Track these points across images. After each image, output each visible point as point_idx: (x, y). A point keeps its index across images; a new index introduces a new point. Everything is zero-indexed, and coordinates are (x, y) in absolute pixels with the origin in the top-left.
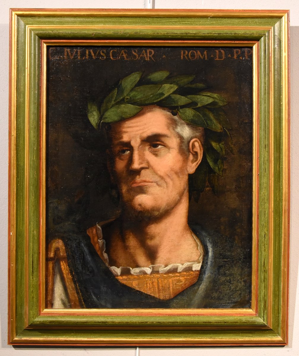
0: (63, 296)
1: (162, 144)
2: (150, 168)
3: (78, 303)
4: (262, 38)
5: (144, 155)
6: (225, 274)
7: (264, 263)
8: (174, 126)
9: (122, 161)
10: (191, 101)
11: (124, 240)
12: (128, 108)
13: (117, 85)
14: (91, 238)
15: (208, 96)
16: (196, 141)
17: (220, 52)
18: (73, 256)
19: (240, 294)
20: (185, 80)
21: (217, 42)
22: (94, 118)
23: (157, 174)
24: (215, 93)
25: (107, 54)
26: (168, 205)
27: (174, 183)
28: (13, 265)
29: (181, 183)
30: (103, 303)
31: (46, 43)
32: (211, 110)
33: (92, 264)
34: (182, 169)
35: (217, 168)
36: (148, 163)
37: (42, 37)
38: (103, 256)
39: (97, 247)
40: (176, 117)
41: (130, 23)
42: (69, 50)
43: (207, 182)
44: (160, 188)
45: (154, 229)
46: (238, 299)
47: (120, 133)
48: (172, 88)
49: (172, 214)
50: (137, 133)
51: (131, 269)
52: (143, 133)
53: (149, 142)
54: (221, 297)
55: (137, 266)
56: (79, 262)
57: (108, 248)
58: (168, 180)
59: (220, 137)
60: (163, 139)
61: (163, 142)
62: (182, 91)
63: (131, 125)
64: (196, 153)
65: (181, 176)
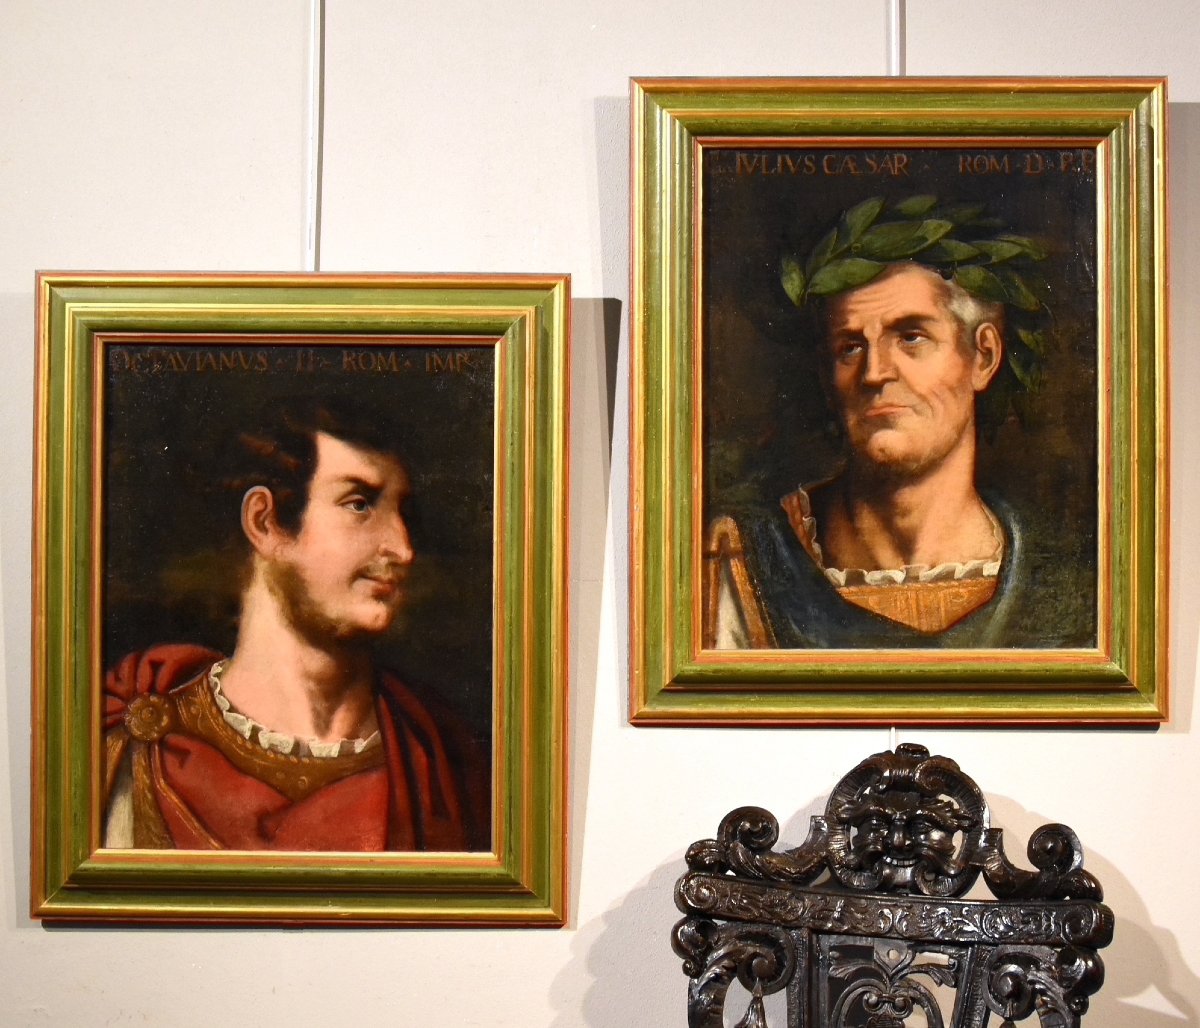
0: (736, 626)
1: (923, 333)
2: (900, 379)
3: (763, 639)
4: (1114, 131)
5: (889, 354)
6: (1045, 583)
7: (1120, 557)
8: (946, 300)
9: (847, 367)
10: (977, 252)
11: (851, 517)
12: (858, 266)
13: (837, 222)
14: (789, 513)
15: (1013, 242)
16: (988, 328)
17: (1032, 157)
18: (754, 549)
19: (1076, 621)
20: (967, 213)
21: (1028, 138)
22: (792, 286)
23: (914, 391)
24: (1024, 236)
25: (818, 163)
26: (935, 450)
27: (946, 409)
28: (639, 567)
29: (959, 409)
30: (812, 639)
31: (701, 143)
32: (1017, 269)
33: (790, 564)
34: (963, 381)
35: (1029, 379)
36: (897, 370)
37: (697, 131)
38: (812, 549)
39: (800, 532)
40: (949, 283)
41: (861, 104)
42: (744, 155)
43: (1010, 407)
44: (920, 418)
45: (909, 496)
46: (1069, 630)
47: (842, 315)
48: (941, 227)
49: (943, 467)
50: (874, 313)
51: (865, 572)
52: (886, 313)
53: (899, 330)
54: (1038, 627)
55: (877, 568)
56: (765, 561)
57: (822, 532)
58: (935, 402)
59: (1033, 320)
60: (926, 325)
61: (926, 330)
62: (961, 233)
63: (865, 298)
64: (989, 351)
65: (960, 396)
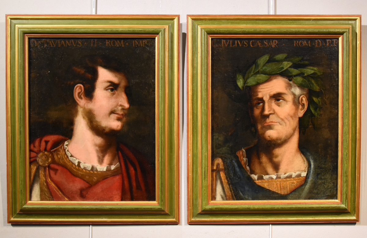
0: (222, 193)
1: (283, 99)
2: (275, 114)
3: (231, 197)
4: (345, 33)
5: (271, 105)
6: (321, 179)
7: (346, 171)
8: (290, 88)
9: (258, 110)
10: (300, 72)
11: (259, 158)
12: (262, 77)
13: (255, 62)
14: (239, 156)
15: (311, 69)
16: (303, 97)
17: (318, 41)
18: (228, 169)
19: (331, 191)
20: (297, 59)
21: (317, 35)
22: (240, 83)
23: (279, 117)
24: (315, 67)
25: (249, 43)
26: (286, 136)
27: (290, 123)
28: (190, 174)
29: (294, 123)
30: (246, 197)
31: (211, 37)
32: (313, 78)
33: (239, 173)
34: (295, 114)
35: (316, 113)
36: (274, 110)
37: (209, 33)
38: (246, 168)
39: (243, 163)
40: (291, 82)
41: (262, 24)
42: (224, 41)
43: (310, 122)
44: (281, 126)
45: (277, 151)
46: (329, 194)
47: (256, 93)
48: (288, 64)
49: (289, 142)
50: (267, 92)
51: (264, 176)
52: (271, 92)
53: (274, 98)
54: (319, 193)
55: (267, 174)
56: (231, 172)
57: (250, 163)
58: (286, 121)
59: (318, 94)
60: (283, 96)
61: (283, 98)
62: (295, 66)
63: (263, 87)
64: (304, 104)
65: (294, 119)
